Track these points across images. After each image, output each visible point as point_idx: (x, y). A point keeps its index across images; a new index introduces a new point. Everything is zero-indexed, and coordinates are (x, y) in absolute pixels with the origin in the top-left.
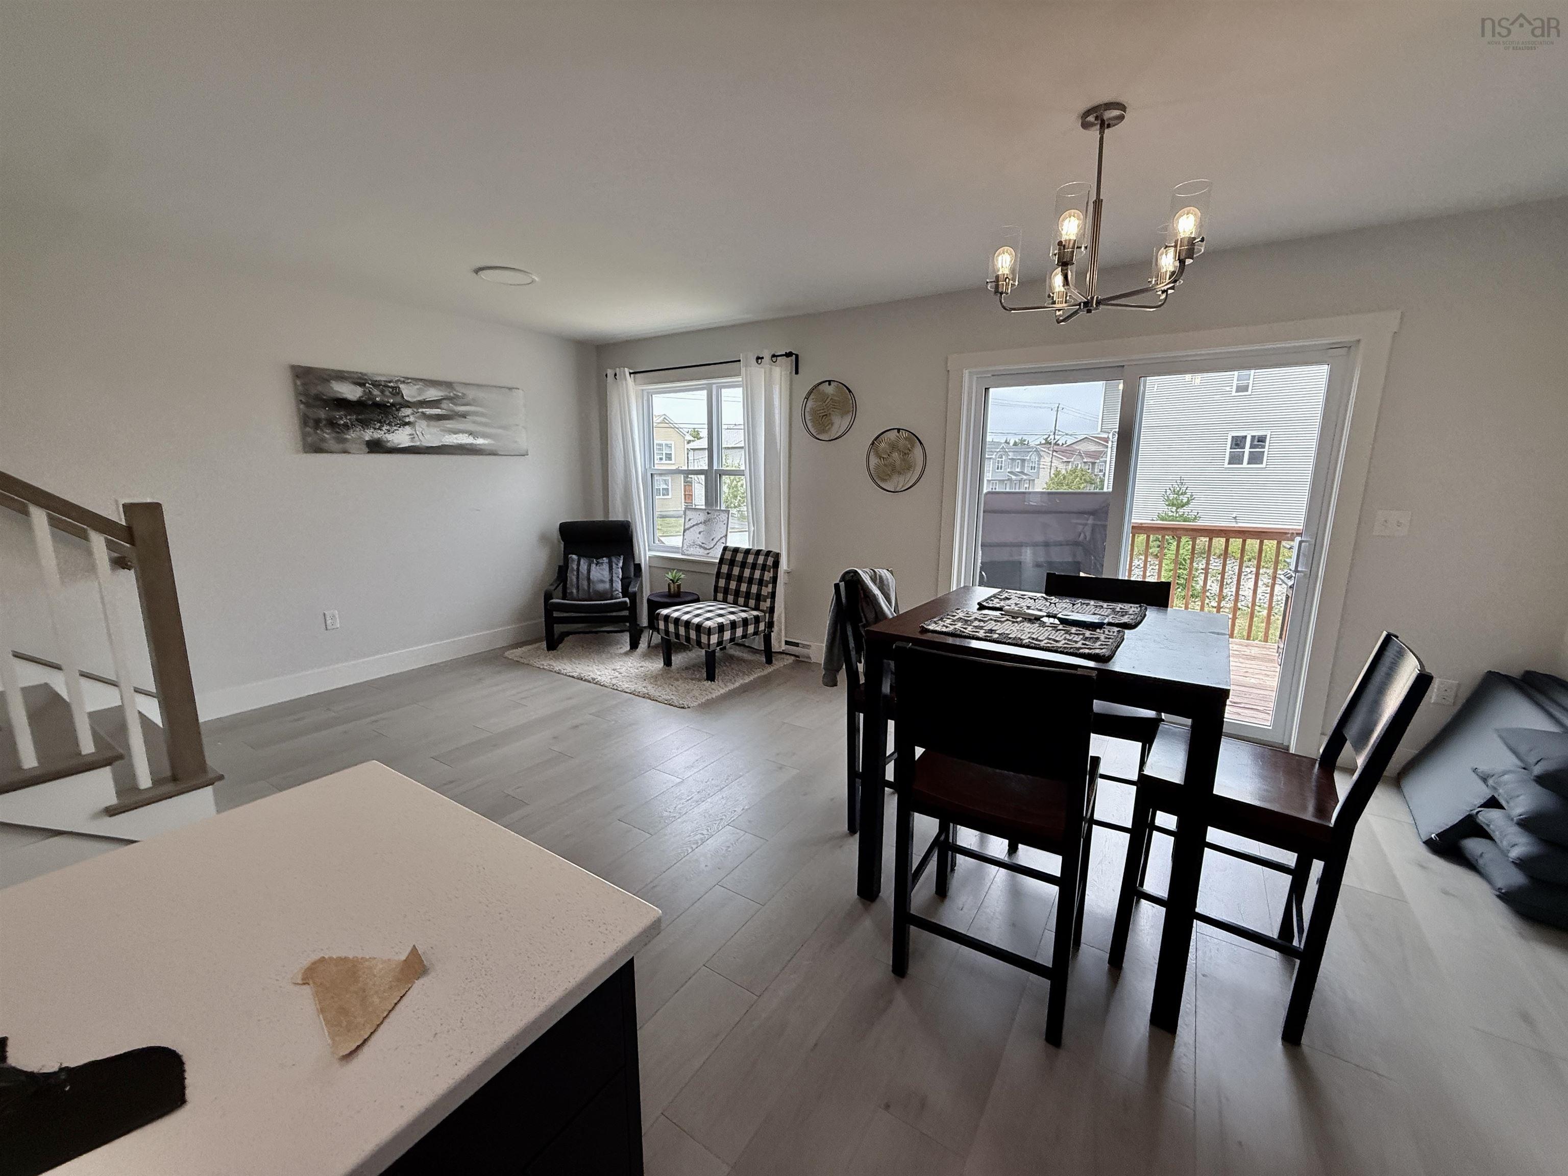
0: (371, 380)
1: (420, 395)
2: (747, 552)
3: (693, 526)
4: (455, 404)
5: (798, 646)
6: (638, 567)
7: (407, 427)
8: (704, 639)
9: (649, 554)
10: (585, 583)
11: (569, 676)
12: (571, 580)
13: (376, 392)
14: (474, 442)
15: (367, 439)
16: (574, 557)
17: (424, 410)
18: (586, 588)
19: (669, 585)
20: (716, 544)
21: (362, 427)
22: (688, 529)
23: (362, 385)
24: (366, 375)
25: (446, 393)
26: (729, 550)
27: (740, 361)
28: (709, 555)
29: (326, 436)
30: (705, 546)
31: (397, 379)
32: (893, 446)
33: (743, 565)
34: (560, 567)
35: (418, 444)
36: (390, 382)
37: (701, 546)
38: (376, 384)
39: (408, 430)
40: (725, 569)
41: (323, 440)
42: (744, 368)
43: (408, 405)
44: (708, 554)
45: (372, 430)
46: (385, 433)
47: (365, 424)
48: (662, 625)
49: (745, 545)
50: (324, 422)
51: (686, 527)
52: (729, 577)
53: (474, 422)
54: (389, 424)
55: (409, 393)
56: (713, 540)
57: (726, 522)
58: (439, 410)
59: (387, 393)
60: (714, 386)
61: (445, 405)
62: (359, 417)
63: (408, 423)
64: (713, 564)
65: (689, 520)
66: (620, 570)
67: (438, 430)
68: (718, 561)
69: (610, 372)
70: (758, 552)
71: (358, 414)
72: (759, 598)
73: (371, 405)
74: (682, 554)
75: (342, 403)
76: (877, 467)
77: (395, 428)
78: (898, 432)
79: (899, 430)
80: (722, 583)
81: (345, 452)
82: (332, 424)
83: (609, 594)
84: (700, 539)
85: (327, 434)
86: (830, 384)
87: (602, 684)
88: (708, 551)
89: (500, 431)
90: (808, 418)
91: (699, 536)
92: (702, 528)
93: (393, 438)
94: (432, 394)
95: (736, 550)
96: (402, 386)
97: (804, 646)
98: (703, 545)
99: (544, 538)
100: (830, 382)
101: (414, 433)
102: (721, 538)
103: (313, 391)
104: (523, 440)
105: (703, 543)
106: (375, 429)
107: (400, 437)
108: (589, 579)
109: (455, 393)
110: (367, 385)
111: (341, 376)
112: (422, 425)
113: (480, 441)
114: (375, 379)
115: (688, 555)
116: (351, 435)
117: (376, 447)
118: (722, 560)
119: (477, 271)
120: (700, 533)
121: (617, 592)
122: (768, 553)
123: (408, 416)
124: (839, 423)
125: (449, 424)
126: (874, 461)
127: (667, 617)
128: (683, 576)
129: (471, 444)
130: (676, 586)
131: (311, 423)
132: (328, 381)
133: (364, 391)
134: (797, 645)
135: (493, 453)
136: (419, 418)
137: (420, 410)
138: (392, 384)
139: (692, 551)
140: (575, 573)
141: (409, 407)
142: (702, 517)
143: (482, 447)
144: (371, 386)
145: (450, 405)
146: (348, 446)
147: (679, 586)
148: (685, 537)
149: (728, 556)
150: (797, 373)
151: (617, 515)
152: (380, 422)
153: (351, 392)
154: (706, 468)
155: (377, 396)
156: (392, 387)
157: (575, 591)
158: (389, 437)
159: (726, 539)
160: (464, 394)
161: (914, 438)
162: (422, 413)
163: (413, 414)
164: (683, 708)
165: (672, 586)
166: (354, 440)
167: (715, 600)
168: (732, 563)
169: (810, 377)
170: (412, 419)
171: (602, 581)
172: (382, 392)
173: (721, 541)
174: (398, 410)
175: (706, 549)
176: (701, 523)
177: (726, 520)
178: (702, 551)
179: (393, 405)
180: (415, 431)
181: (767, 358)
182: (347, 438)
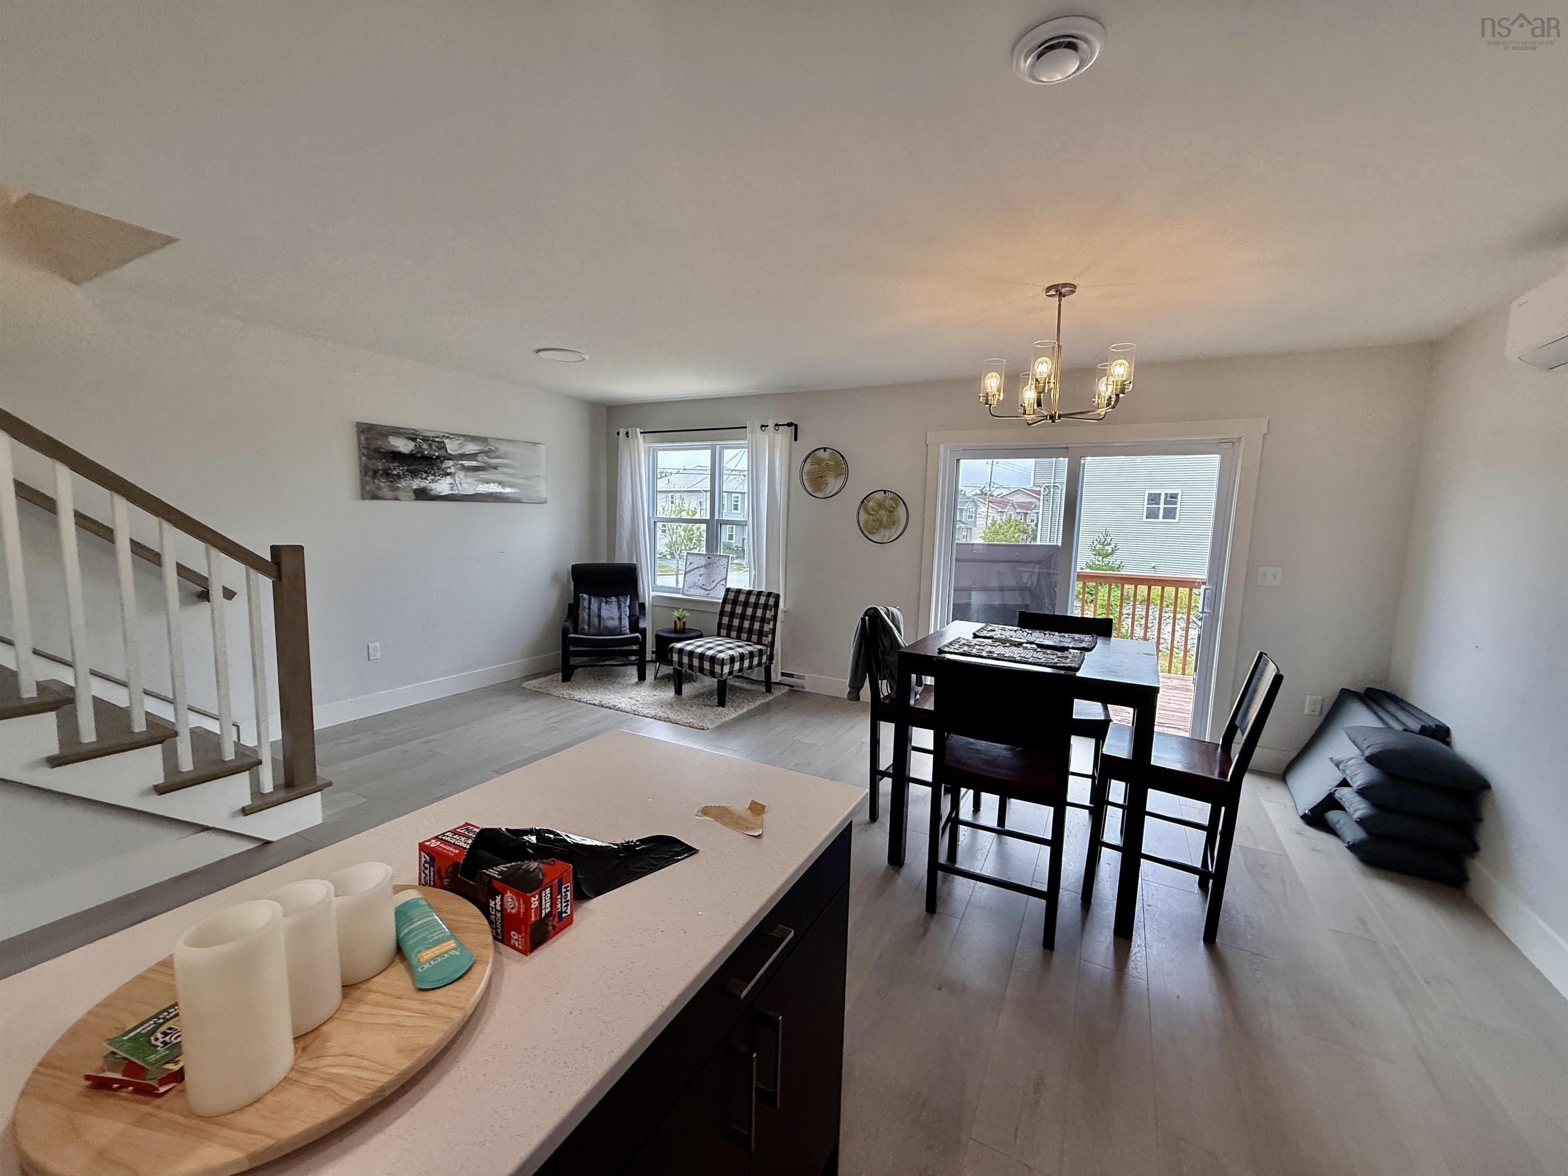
0: (422, 436)
1: (460, 448)
2: (749, 593)
3: (695, 569)
4: (489, 457)
5: (793, 677)
6: (642, 606)
7: (448, 477)
8: (717, 669)
9: (652, 594)
10: (596, 620)
11: (590, 704)
12: (583, 618)
13: (425, 446)
14: (503, 491)
15: (415, 488)
16: (585, 596)
17: (463, 462)
18: (597, 623)
19: (675, 622)
20: (716, 586)
21: (412, 477)
22: (690, 572)
23: (414, 440)
24: (418, 431)
25: (482, 448)
26: (732, 591)
27: (746, 427)
28: (710, 595)
29: (382, 484)
30: (706, 587)
31: (443, 434)
32: (881, 505)
33: (746, 604)
34: (570, 605)
35: (456, 492)
36: (437, 437)
37: (701, 588)
38: (425, 439)
39: (449, 479)
40: (728, 608)
41: (379, 488)
42: (750, 435)
43: (450, 457)
44: (708, 594)
45: (419, 480)
46: (430, 483)
47: (414, 474)
48: (675, 657)
49: (746, 586)
50: (381, 472)
51: (687, 570)
52: (732, 615)
53: (504, 473)
54: (434, 475)
55: (452, 447)
56: (713, 582)
57: (726, 566)
58: (475, 462)
59: (434, 448)
60: (718, 447)
61: (480, 458)
62: (410, 468)
63: (449, 474)
64: (718, 603)
65: (691, 563)
66: (628, 609)
67: (474, 479)
68: (721, 601)
69: (623, 432)
70: (760, 594)
71: (409, 465)
72: (761, 633)
73: (420, 457)
74: (683, 595)
75: (396, 456)
76: (866, 523)
77: (439, 478)
78: (885, 493)
79: (885, 492)
80: (725, 620)
81: (397, 499)
82: (387, 474)
83: (618, 631)
84: (701, 581)
85: (383, 483)
86: (825, 451)
87: (623, 710)
88: (708, 592)
89: (523, 481)
90: (805, 478)
91: (699, 578)
92: (702, 571)
93: (437, 486)
94: (471, 448)
95: (738, 592)
96: (446, 441)
97: (799, 677)
98: (703, 587)
99: (555, 578)
100: (825, 449)
101: (454, 482)
102: (721, 580)
103: (374, 445)
104: (543, 489)
105: (703, 585)
106: (422, 479)
107: (442, 486)
108: (599, 616)
109: (489, 447)
110: (418, 440)
111: (397, 432)
112: (460, 475)
113: (507, 490)
114: (425, 435)
115: (688, 595)
116: (402, 484)
117: (422, 495)
118: (725, 600)
119: (538, 351)
120: (700, 576)
121: (625, 628)
122: (769, 595)
123: (450, 467)
124: (833, 484)
125: (483, 475)
126: (863, 516)
127: (681, 651)
128: (688, 614)
129: (500, 493)
130: (682, 624)
131: (370, 474)
132: (386, 436)
133: (416, 445)
134: (791, 676)
135: (518, 501)
136: (458, 469)
137: (460, 462)
138: (437, 440)
139: (692, 591)
140: (587, 611)
141: (451, 460)
142: (703, 561)
143: (509, 496)
144: (421, 441)
145: (486, 458)
146: (398, 493)
147: (684, 623)
148: (686, 579)
149: (731, 596)
150: (796, 439)
151: (622, 558)
152: (426, 472)
153: (404, 446)
154: (708, 517)
155: (425, 450)
156: (438, 442)
157: (586, 627)
158: (433, 486)
159: (726, 582)
160: (496, 448)
161: (898, 498)
162: (462, 465)
163: (454, 466)
164: (703, 729)
165: (678, 622)
166: (405, 487)
167: (719, 635)
168: (735, 602)
169: (806, 445)
170: (452, 470)
171: (612, 619)
172: (430, 446)
173: (721, 583)
174: (442, 462)
175: (706, 590)
176: (702, 567)
177: (726, 564)
178: (702, 592)
179: (438, 458)
180: (455, 480)
181: (771, 426)
182: (398, 487)
